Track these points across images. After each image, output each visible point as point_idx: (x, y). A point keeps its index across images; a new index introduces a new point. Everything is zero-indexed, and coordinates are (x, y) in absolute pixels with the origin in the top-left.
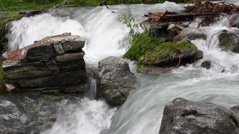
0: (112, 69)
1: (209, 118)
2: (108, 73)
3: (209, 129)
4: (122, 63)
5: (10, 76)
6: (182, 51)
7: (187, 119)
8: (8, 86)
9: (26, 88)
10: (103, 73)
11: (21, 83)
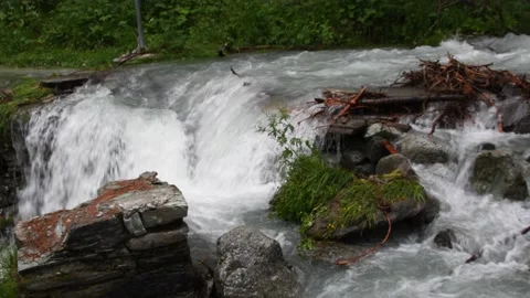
0: (247, 259)
2: (239, 271)
4: (268, 245)
5: (34, 286)
6: (395, 205)
10: (228, 269)
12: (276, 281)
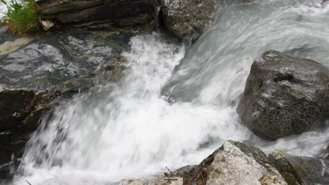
1: (307, 86)
2: (177, 1)
3: (306, 100)
5: (46, 11)
7: (280, 86)
8: (44, 23)
9: (68, 24)
11: (61, 18)
12: (202, 7)
